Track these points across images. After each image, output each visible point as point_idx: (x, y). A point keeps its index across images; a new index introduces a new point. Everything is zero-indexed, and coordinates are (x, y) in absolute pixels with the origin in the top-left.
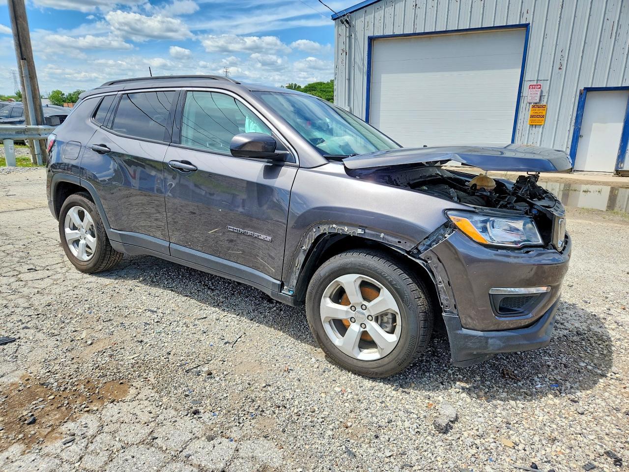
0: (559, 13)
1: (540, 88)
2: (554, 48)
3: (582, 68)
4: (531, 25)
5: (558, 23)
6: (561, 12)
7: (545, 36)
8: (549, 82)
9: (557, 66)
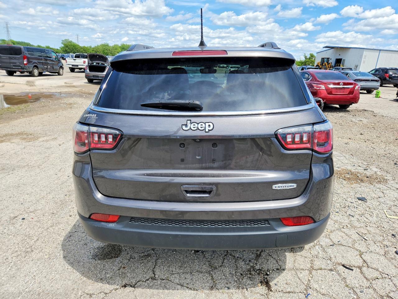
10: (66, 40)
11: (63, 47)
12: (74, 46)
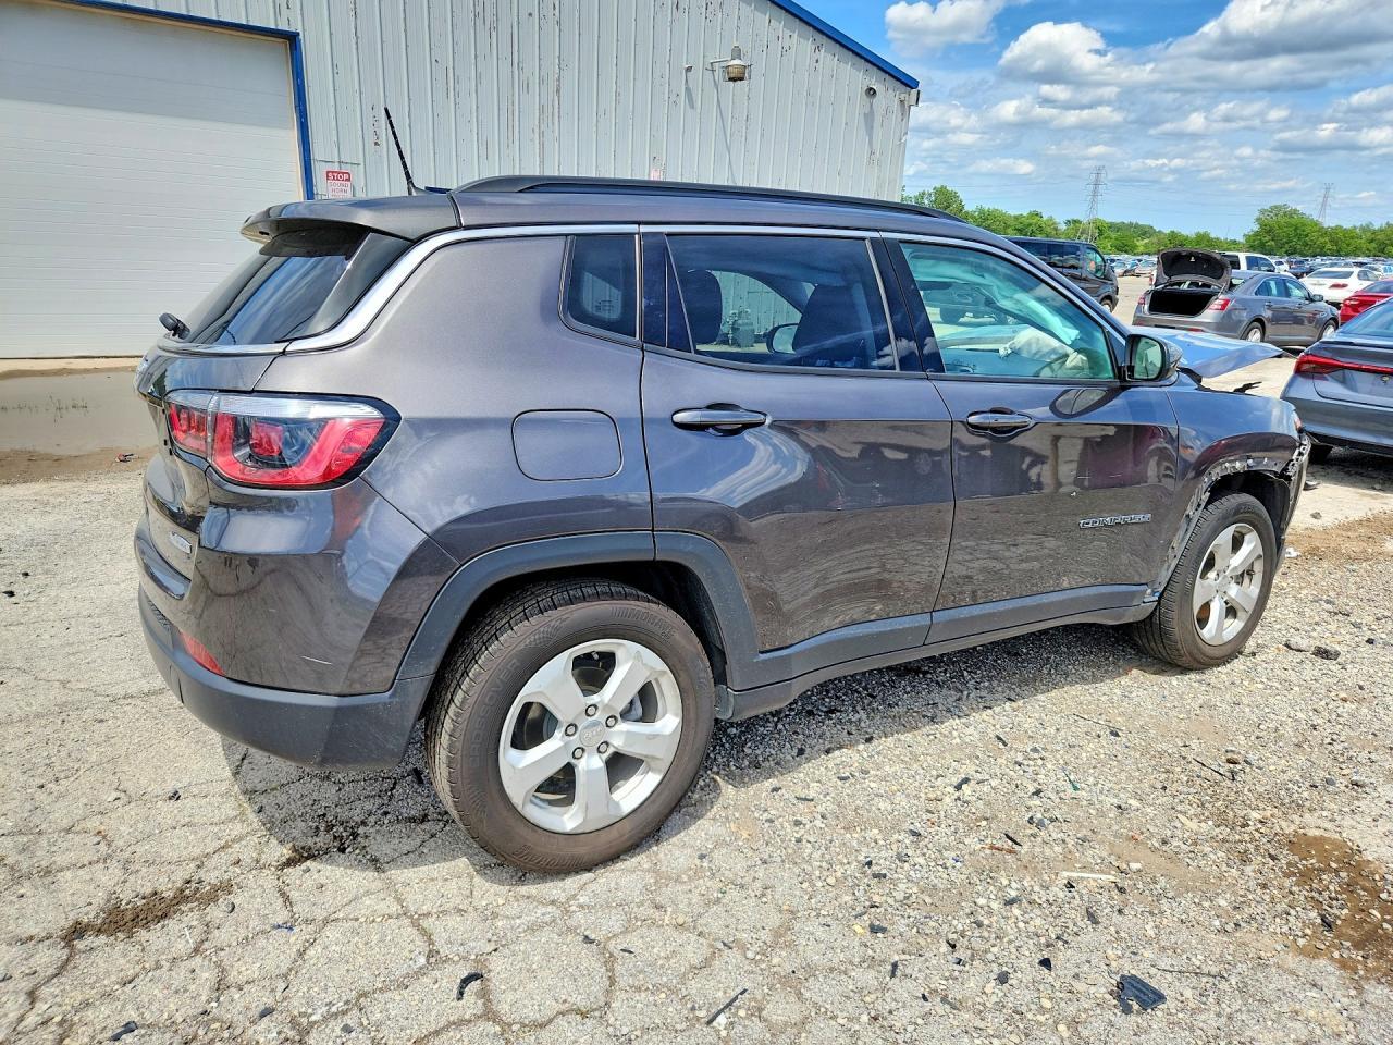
0: (353, 26)
1: (349, 180)
2: (358, 99)
3: (414, 149)
4: (301, 37)
5: (354, 46)
6: (356, 24)
7: (336, 71)
8: (362, 166)
9: (371, 139)
10: (1276, 207)
11: (1257, 234)
12: (1295, 230)
